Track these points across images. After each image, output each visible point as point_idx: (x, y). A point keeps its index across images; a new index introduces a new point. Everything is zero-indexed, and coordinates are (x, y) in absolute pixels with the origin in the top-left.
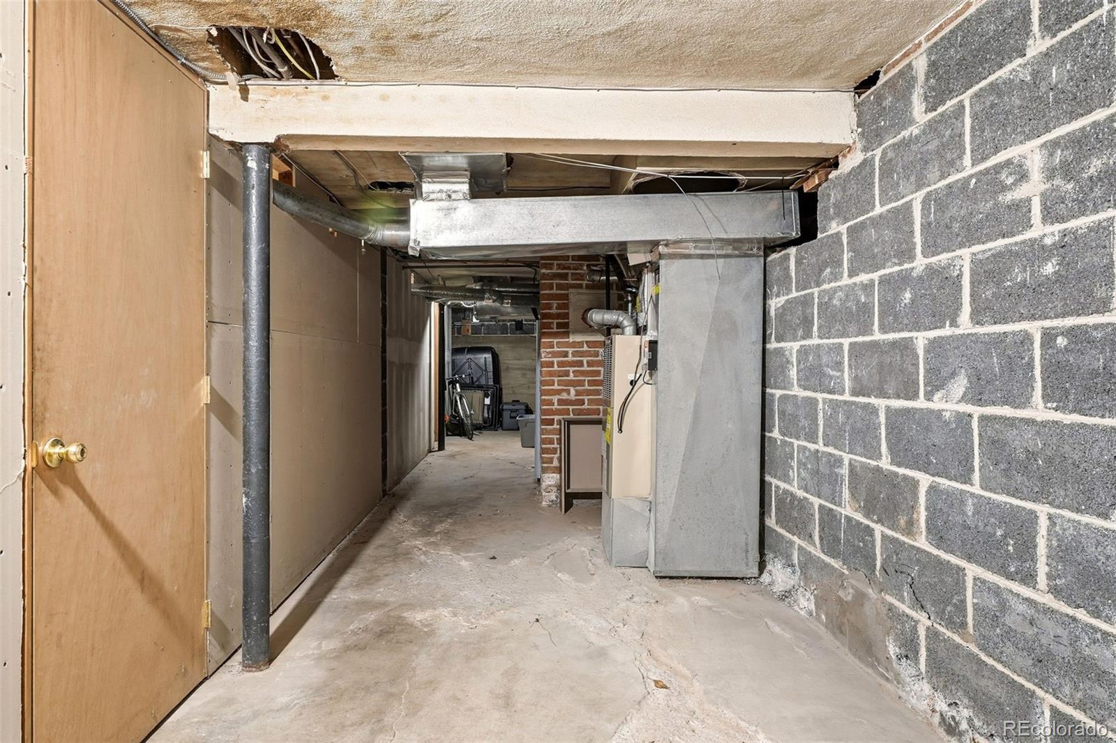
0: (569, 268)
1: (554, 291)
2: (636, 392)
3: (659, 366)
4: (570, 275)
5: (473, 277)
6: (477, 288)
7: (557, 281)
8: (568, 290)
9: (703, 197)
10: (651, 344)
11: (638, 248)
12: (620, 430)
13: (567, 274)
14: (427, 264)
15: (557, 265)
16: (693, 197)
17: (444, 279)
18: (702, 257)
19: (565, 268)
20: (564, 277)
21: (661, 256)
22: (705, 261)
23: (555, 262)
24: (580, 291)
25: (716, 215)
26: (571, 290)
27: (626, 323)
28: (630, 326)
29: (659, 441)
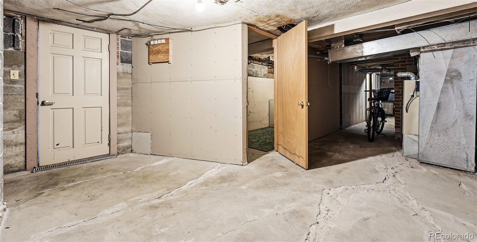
0: (406, 58)
1: (400, 67)
2: (414, 99)
3: (420, 90)
4: (407, 61)
5: (380, 65)
6: (380, 68)
7: (401, 64)
8: (406, 66)
9: (432, 30)
10: (417, 83)
11: (414, 50)
12: (407, 111)
13: (405, 61)
14: (359, 63)
15: (401, 58)
16: (428, 31)
17: (370, 66)
18: (442, 50)
19: (404, 58)
20: (405, 62)
21: (421, 52)
22: (443, 51)
23: (400, 57)
24: (412, 66)
25: (440, 35)
26: (407, 66)
27: (411, 76)
28: (413, 77)
29: (420, 116)
